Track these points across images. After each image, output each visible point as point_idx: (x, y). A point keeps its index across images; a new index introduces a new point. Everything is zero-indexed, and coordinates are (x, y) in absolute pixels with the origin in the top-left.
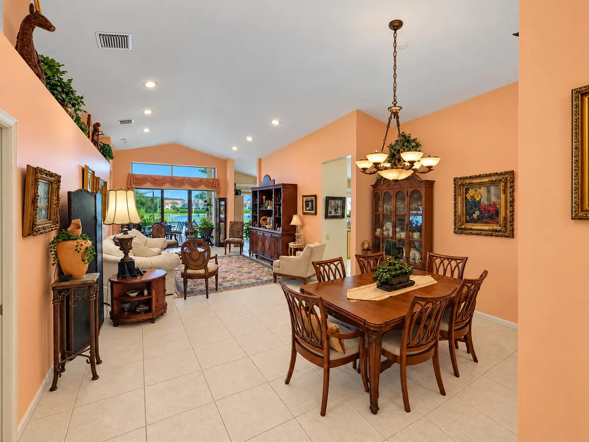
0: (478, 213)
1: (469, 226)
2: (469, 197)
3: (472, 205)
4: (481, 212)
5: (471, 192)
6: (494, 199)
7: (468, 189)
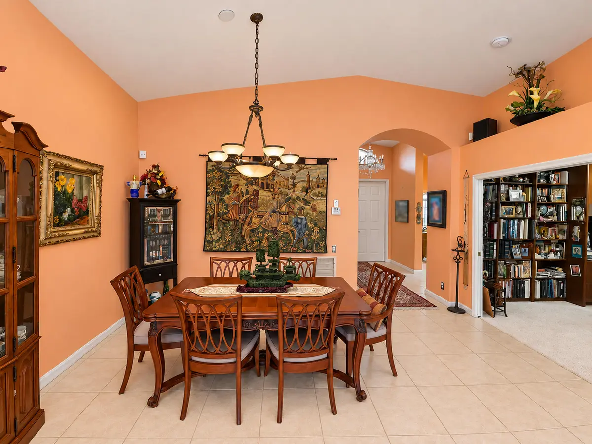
0: (68, 211)
2: (59, 189)
3: (61, 200)
4: (72, 210)
5: (63, 180)
6: (85, 193)
7: (57, 174)
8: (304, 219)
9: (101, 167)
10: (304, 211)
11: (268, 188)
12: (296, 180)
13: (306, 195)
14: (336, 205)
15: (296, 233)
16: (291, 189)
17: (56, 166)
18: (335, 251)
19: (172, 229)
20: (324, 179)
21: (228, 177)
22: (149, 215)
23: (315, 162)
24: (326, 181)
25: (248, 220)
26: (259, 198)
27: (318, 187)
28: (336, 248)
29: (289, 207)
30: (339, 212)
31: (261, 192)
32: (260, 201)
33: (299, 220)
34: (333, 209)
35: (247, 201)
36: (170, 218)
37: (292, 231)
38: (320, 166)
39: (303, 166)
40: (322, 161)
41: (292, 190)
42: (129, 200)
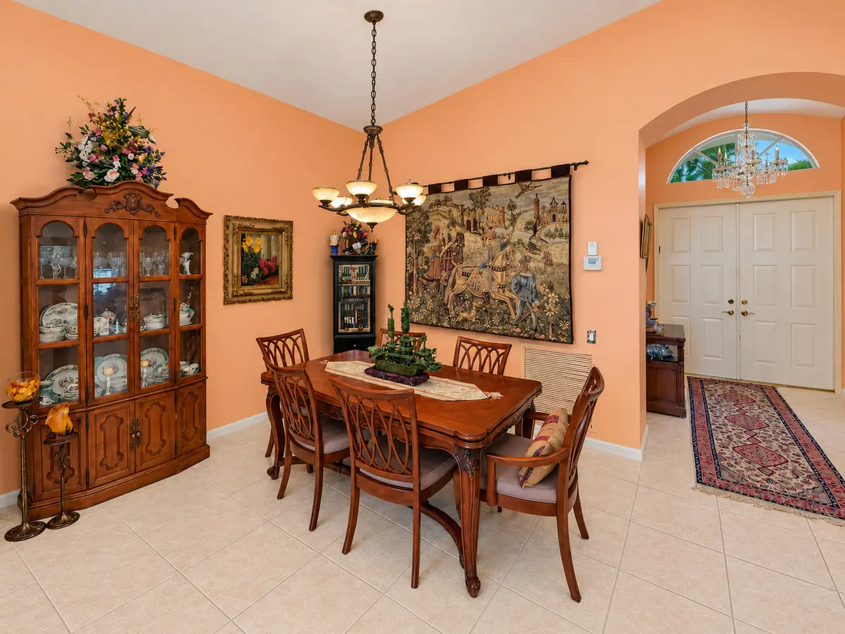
0: (256, 270)
1: (247, 289)
2: (246, 250)
3: (249, 261)
4: (260, 270)
5: (250, 241)
6: (274, 253)
7: (243, 236)
8: (531, 279)
9: (291, 223)
10: (532, 265)
11: (475, 228)
12: (517, 211)
13: (534, 235)
14: (592, 250)
15: (518, 303)
16: (509, 226)
17: (240, 227)
18: (594, 342)
19: (369, 293)
20: (564, 203)
21: (427, 217)
22: (343, 275)
23: (547, 174)
24: (568, 208)
25: (451, 280)
26: (463, 245)
27: (554, 220)
28: (595, 336)
29: (507, 257)
30: (598, 266)
31: (467, 235)
32: (465, 250)
33: (523, 281)
34: (586, 260)
35: (449, 252)
36: (367, 279)
37: (511, 299)
38: (555, 181)
39: (528, 183)
40: (561, 171)
41: (511, 228)
42: (332, 257)
